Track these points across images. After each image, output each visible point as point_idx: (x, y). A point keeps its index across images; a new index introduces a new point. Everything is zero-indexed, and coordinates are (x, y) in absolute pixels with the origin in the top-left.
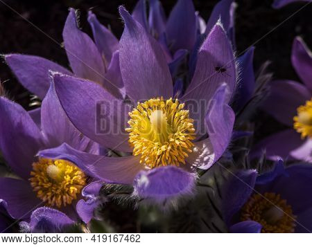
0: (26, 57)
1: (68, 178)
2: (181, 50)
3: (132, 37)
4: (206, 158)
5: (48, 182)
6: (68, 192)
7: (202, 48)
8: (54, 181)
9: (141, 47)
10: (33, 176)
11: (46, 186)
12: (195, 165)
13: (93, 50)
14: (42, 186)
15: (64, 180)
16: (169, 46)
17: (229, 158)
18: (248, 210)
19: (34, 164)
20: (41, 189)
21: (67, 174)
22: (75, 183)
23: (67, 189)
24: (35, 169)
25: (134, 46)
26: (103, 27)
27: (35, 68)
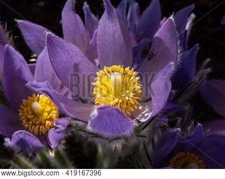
0: (33, 25)
1: (46, 114)
2: (145, 39)
3: (109, 19)
4: (146, 115)
5: (31, 115)
6: (44, 124)
7: (157, 35)
8: (36, 115)
9: (114, 28)
10: (22, 109)
11: (30, 117)
12: (138, 119)
13: (81, 28)
14: (27, 116)
15: (43, 115)
16: (137, 37)
17: (165, 122)
18: (172, 163)
19: (24, 100)
20: (25, 118)
21: (47, 111)
22: (51, 119)
23: (44, 122)
24: (24, 103)
25: (110, 26)
26: (93, 16)
27: (38, 34)
